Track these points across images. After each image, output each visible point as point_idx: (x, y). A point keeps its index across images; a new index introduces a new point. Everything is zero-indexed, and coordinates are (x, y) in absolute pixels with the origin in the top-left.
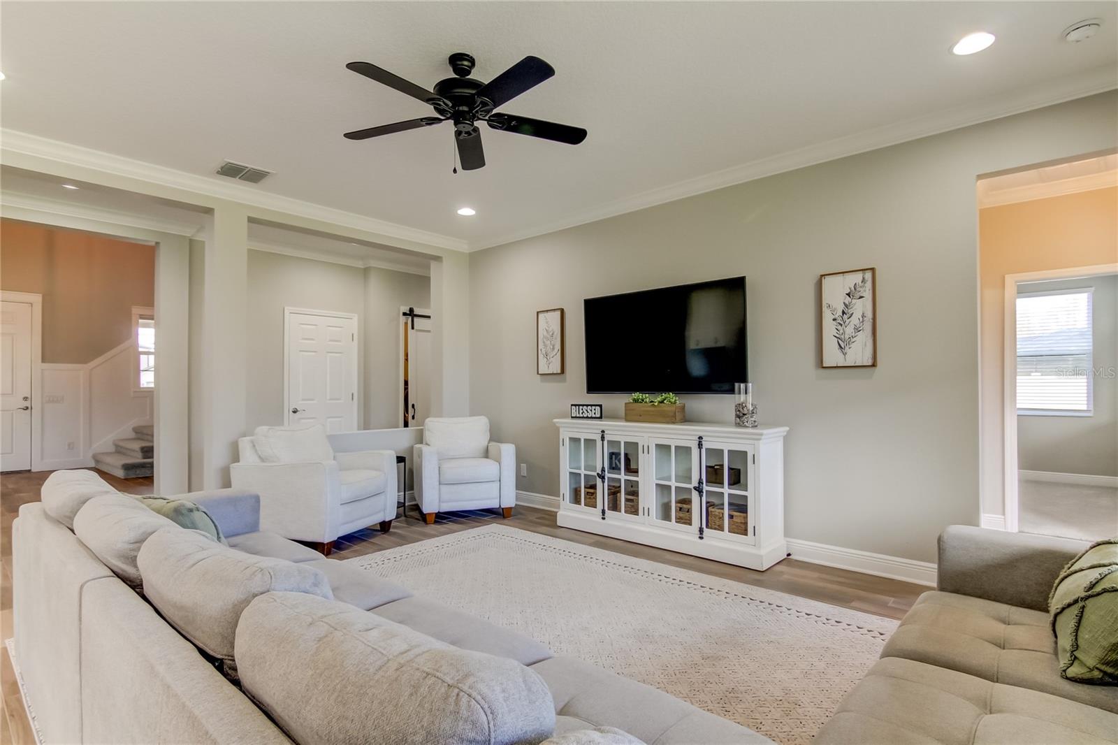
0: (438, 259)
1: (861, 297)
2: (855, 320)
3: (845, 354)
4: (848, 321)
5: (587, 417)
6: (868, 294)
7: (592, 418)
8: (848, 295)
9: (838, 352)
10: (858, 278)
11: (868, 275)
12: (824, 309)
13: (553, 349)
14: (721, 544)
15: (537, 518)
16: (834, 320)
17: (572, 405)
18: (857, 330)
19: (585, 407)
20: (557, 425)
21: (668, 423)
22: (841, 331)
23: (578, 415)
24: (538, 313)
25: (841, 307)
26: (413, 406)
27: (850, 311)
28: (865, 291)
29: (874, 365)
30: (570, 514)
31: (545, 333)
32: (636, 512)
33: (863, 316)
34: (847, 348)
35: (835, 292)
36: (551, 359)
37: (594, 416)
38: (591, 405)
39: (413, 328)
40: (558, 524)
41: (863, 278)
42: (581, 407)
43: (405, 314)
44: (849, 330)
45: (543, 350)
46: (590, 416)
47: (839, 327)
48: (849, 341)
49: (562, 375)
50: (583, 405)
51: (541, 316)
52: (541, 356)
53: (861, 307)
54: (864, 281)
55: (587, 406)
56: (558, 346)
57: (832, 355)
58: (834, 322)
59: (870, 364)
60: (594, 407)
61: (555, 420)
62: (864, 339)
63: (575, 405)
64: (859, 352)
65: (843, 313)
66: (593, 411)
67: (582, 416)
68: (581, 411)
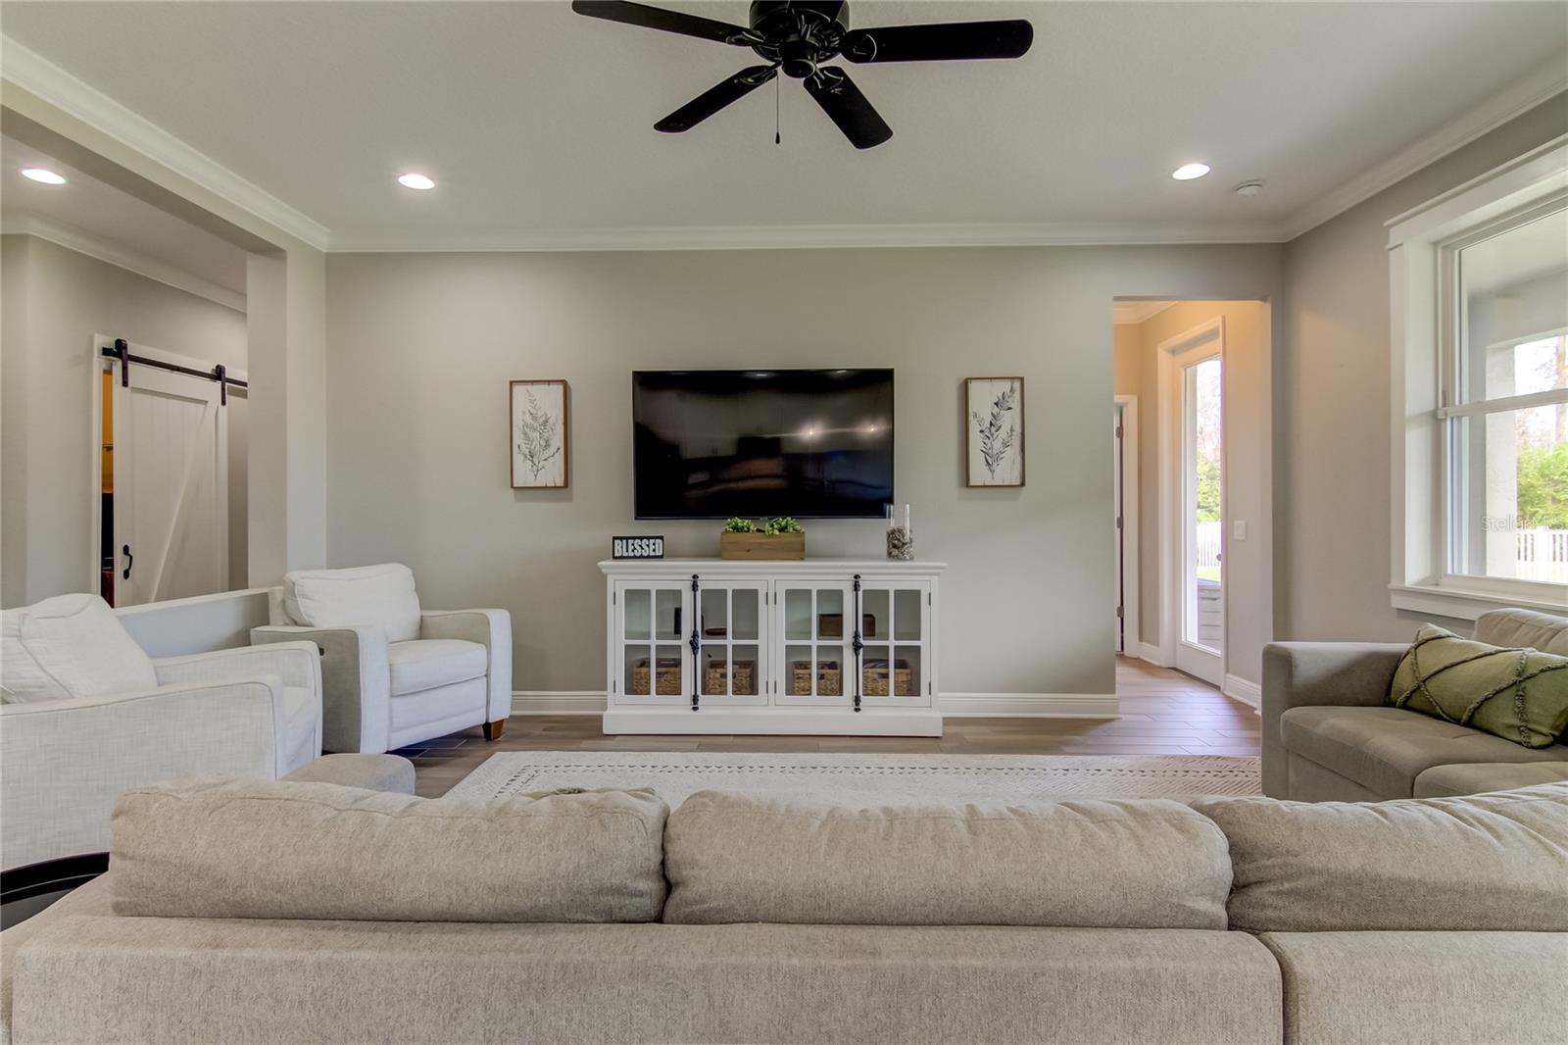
0: (269, 251)
1: (1010, 408)
2: (1003, 434)
3: (993, 472)
4: (996, 434)
5: (642, 557)
6: (1016, 405)
7: (649, 557)
8: (996, 404)
9: (986, 469)
10: (1006, 386)
11: (1017, 385)
12: (971, 418)
13: (547, 445)
14: (888, 713)
15: (544, 730)
16: (982, 431)
17: (615, 538)
18: (1006, 445)
19: (638, 541)
20: (603, 570)
21: (794, 560)
22: (989, 445)
23: (625, 554)
24: (512, 383)
25: (988, 418)
26: (126, 550)
27: (999, 423)
28: (1013, 402)
29: (1023, 484)
30: (623, 712)
31: (528, 419)
32: (753, 690)
33: (1012, 430)
34: (995, 465)
35: (982, 398)
36: (542, 463)
37: (652, 554)
38: (648, 538)
39: (125, 384)
40: (605, 732)
41: (1012, 388)
42: (630, 541)
43: (106, 352)
44: (997, 445)
45: (523, 447)
46: (645, 554)
47: (987, 441)
48: (998, 457)
49: (564, 491)
50: (634, 538)
51: (517, 388)
52: (518, 458)
53: (1009, 420)
54: (1012, 390)
55: (641, 538)
56: (558, 441)
57: (979, 474)
58: (981, 434)
59: (1018, 483)
60: (652, 541)
61: (599, 564)
62: (1012, 454)
63: (621, 539)
64: (1007, 471)
65: (991, 424)
66: (652, 547)
67: (632, 554)
68: (631, 548)
